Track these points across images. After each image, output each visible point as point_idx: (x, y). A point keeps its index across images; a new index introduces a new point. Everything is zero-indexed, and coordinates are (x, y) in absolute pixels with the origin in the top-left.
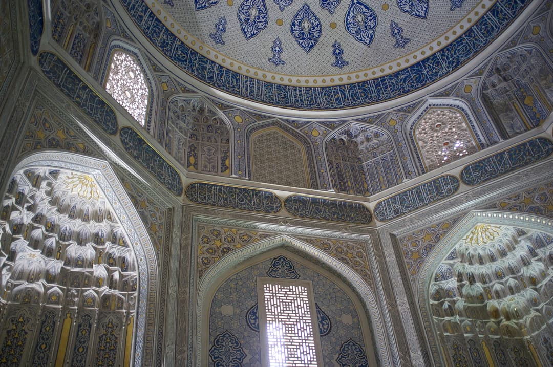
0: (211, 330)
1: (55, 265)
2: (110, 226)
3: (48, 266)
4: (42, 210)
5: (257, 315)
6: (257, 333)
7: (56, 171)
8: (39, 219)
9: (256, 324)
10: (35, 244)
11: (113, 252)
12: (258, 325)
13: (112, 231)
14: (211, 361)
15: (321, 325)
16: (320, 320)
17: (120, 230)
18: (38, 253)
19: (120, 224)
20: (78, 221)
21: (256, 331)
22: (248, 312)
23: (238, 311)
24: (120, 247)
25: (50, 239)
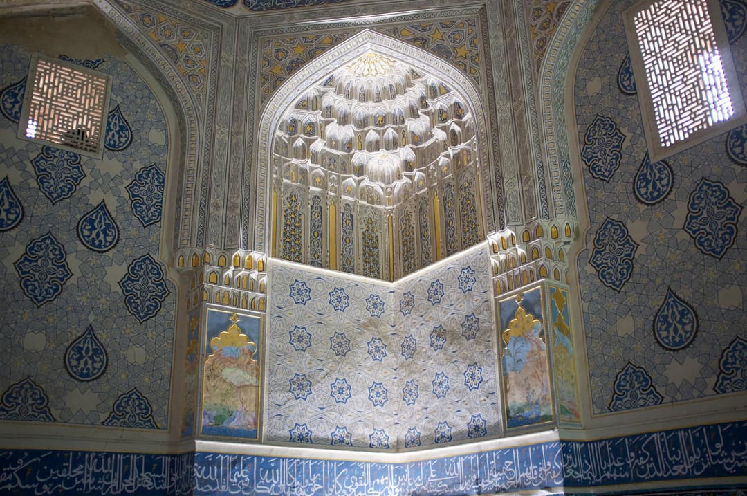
0: (579, 126)
1: (406, 152)
2: (422, 82)
3: (402, 157)
4: (363, 112)
5: (631, 70)
6: (634, 97)
7: (330, 78)
8: (363, 123)
9: (632, 85)
10: (374, 147)
11: (441, 106)
12: (634, 84)
13: (426, 86)
14: (585, 167)
15: (730, 25)
16: (728, 16)
17: (432, 80)
18: (382, 152)
19: (428, 75)
20: (399, 97)
21: (632, 94)
22: (619, 73)
23: (606, 79)
24: (444, 96)
25: (388, 131)
